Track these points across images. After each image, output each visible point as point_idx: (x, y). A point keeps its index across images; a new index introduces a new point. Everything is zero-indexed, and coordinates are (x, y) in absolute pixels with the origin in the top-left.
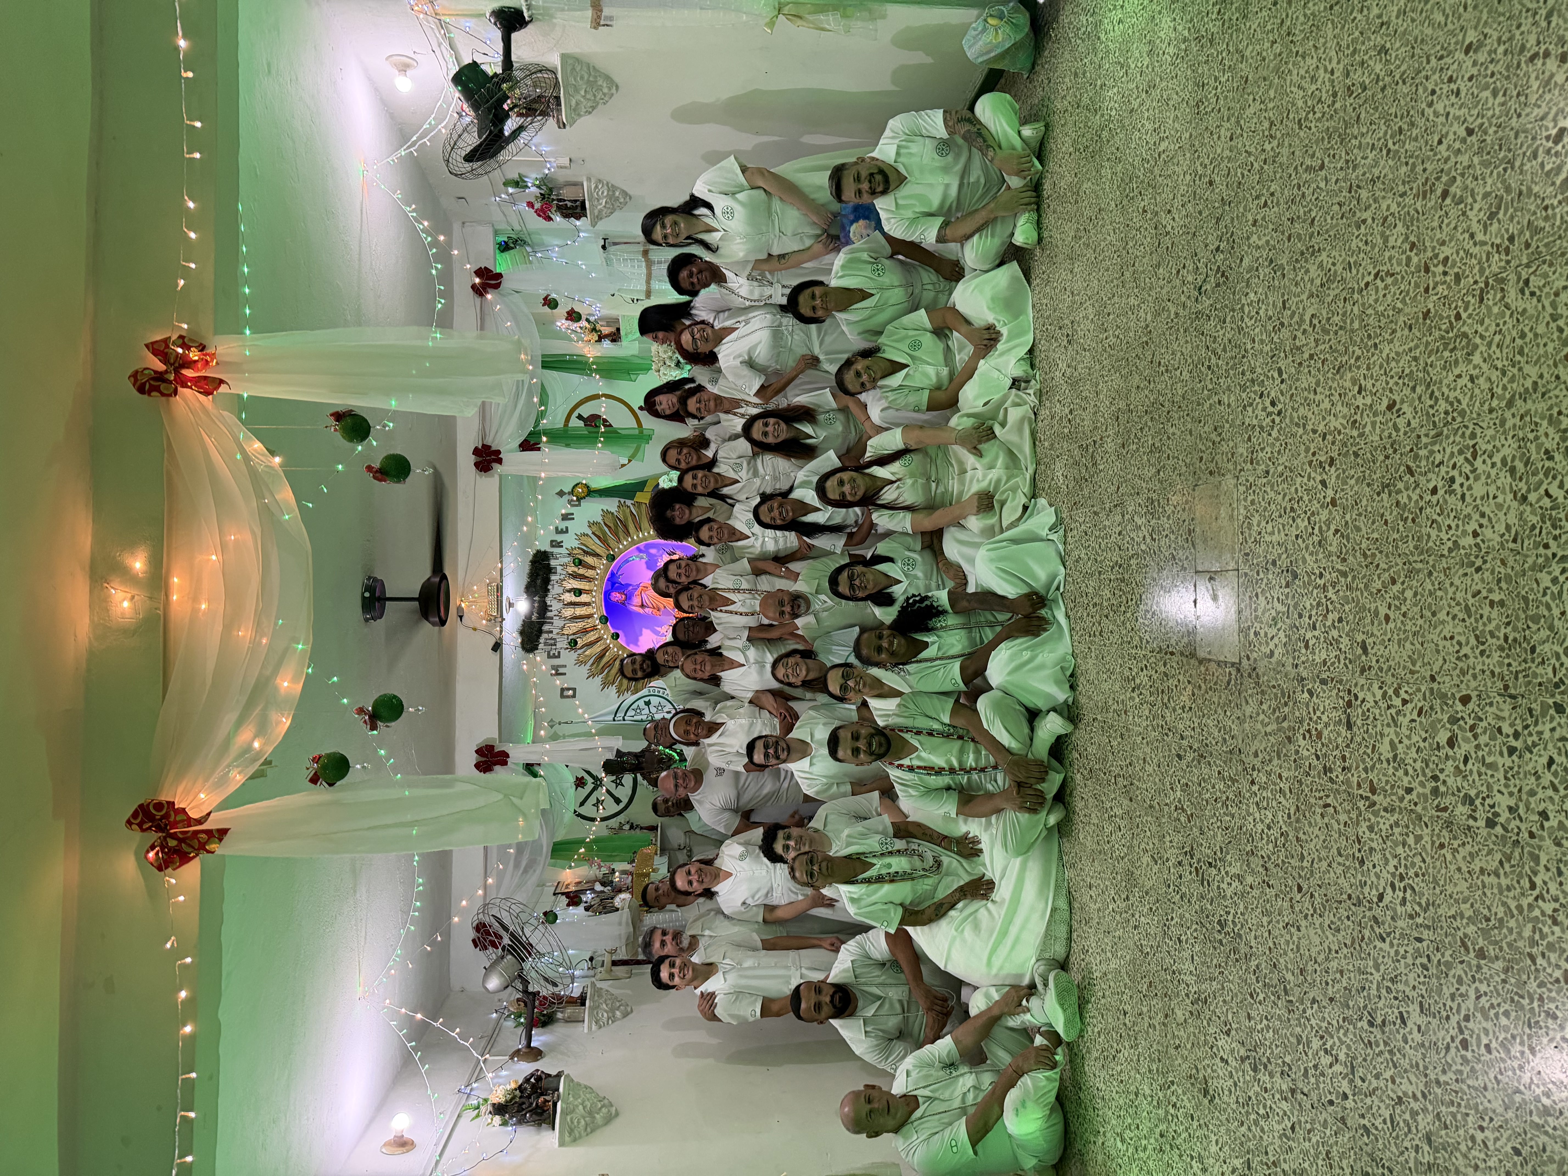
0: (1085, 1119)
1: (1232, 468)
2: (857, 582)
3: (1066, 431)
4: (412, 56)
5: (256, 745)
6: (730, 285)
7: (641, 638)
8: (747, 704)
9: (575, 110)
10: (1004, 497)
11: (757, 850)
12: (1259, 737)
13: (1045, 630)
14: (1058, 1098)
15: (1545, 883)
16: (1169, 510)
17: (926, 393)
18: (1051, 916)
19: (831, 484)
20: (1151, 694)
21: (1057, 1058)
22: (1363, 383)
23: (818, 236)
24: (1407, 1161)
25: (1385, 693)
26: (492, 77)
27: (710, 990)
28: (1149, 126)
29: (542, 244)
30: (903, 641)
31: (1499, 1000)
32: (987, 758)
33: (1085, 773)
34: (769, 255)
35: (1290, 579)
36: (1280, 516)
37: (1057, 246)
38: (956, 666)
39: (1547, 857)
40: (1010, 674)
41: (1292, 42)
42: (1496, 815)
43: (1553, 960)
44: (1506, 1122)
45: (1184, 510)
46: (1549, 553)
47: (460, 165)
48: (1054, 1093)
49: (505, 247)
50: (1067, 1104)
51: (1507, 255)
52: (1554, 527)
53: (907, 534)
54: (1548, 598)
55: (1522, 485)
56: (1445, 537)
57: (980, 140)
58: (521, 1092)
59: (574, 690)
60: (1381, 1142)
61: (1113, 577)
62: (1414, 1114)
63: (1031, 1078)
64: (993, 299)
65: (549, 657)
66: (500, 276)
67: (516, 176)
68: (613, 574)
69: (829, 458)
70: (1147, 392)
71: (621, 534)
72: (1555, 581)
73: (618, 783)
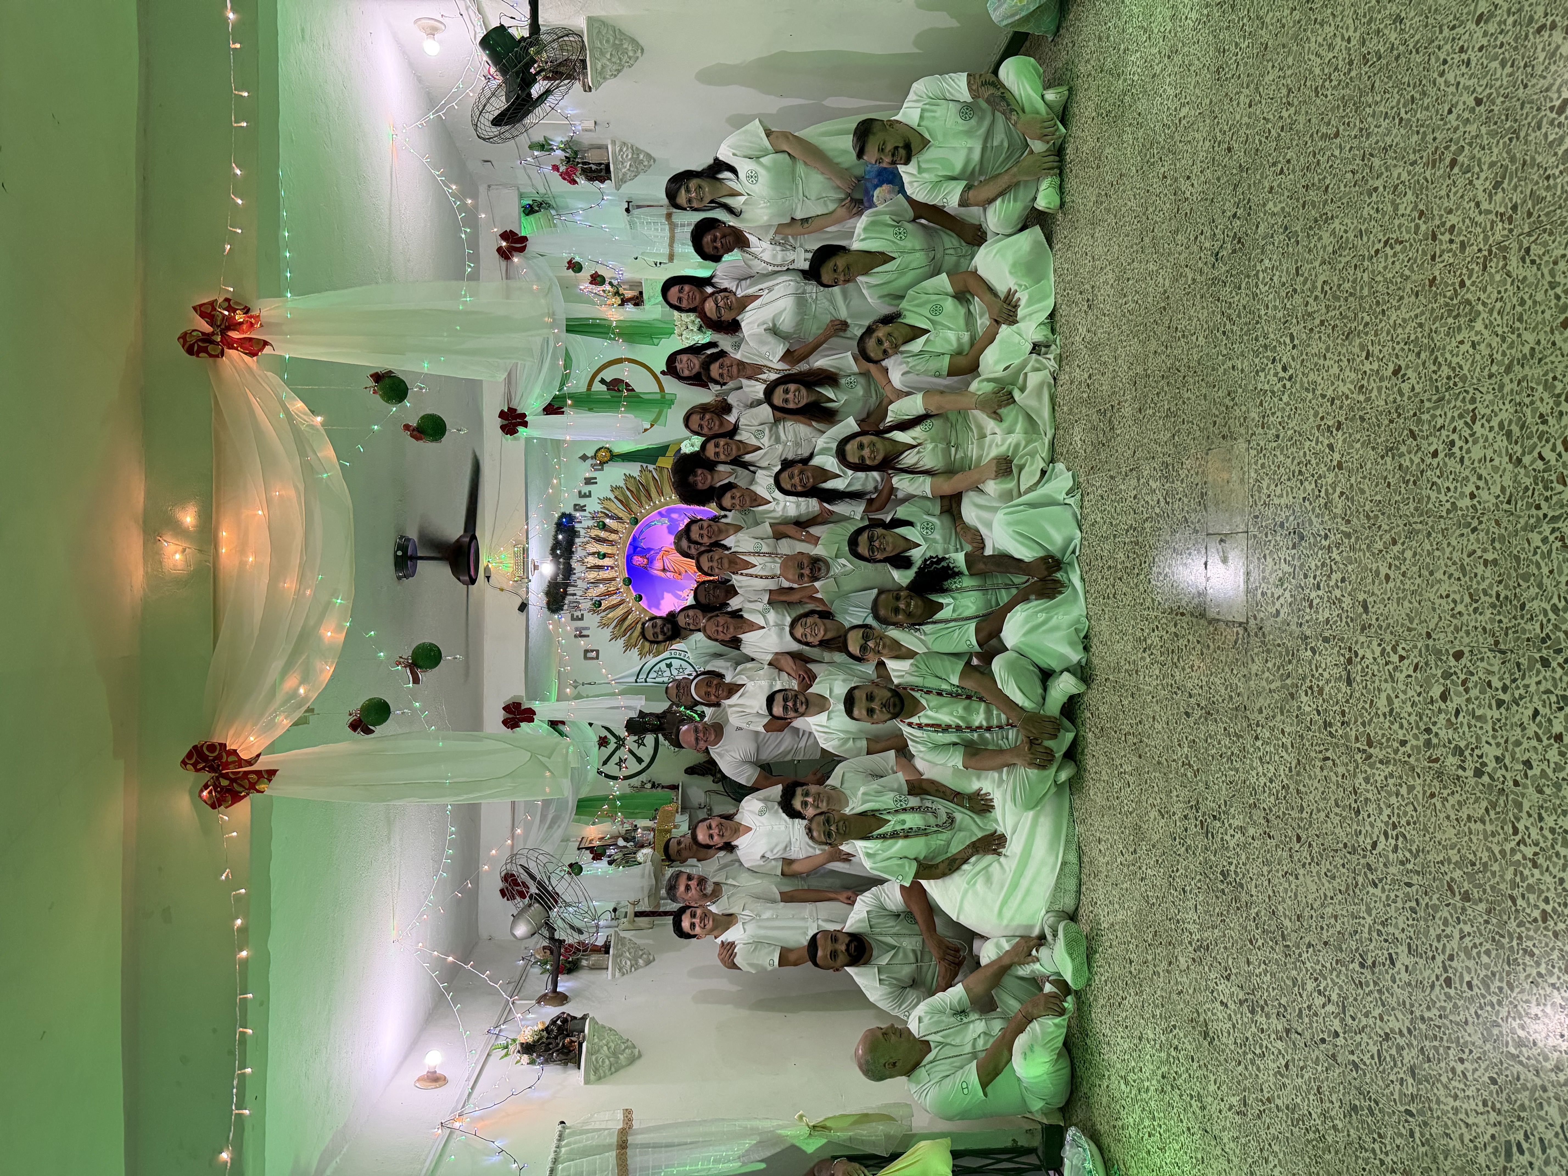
0: (1091, 1063)
1: (1244, 432)
2: (877, 544)
3: (1085, 395)
4: (441, 19)
5: (302, 691)
6: (752, 250)
7: (662, 602)
8: (766, 667)
9: (600, 74)
10: (1023, 461)
11: (776, 806)
12: (1263, 694)
13: (1061, 593)
14: (1065, 1044)
15: (1527, 828)
16: (1183, 473)
17: (947, 359)
18: (1061, 869)
19: (850, 447)
20: (1162, 654)
21: (1066, 1005)
22: (1370, 348)
23: (842, 200)
24: (1392, 1094)
25: (1384, 650)
26: (520, 41)
27: (730, 940)
28: (1171, 91)
29: (567, 208)
30: (920, 603)
31: (1482, 940)
32: (999, 717)
33: (1097, 731)
34: (792, 219)
35: (1296, 540)
36: (1289, 480)
37: (1079, 211)
38: (972, 627)
39: (1530, 804)
40: (1025, 634)
41: (1311, 9)
42: (1484, 764)
43: (1532, 901)
44: (1485, 1053)
45: (1197, 474)
46: (1540, 514)
47: (488, 129)
48: (1061, 1039)
49: (529, 210)
50: (1074, 1051)
51: (1510, 224)
52: (1546, 488)
53: (927, 498)
54: (1538, 557)
55: (1518, 449)
56: (1443, 498)
57: (1003, 104)
58: (548, 1033)
59: (597, 651)
60: (1368, 1076)
61: (1127, 540)
62: (1400, 1049)
63: (1041, 1025)
64: (1014, 265)
65: (573, 619)
66: (524, 239)
67: (541, 139)
68: (634, 539)
69: (849, 425)
70: (1163, 357)
71: (643, 499)
72: (1545, 540)
73: (640, 743)
